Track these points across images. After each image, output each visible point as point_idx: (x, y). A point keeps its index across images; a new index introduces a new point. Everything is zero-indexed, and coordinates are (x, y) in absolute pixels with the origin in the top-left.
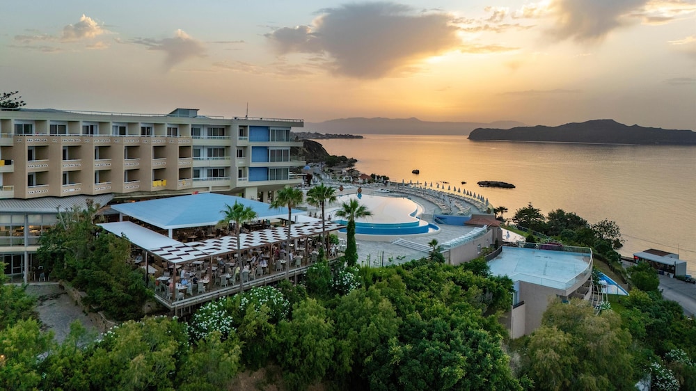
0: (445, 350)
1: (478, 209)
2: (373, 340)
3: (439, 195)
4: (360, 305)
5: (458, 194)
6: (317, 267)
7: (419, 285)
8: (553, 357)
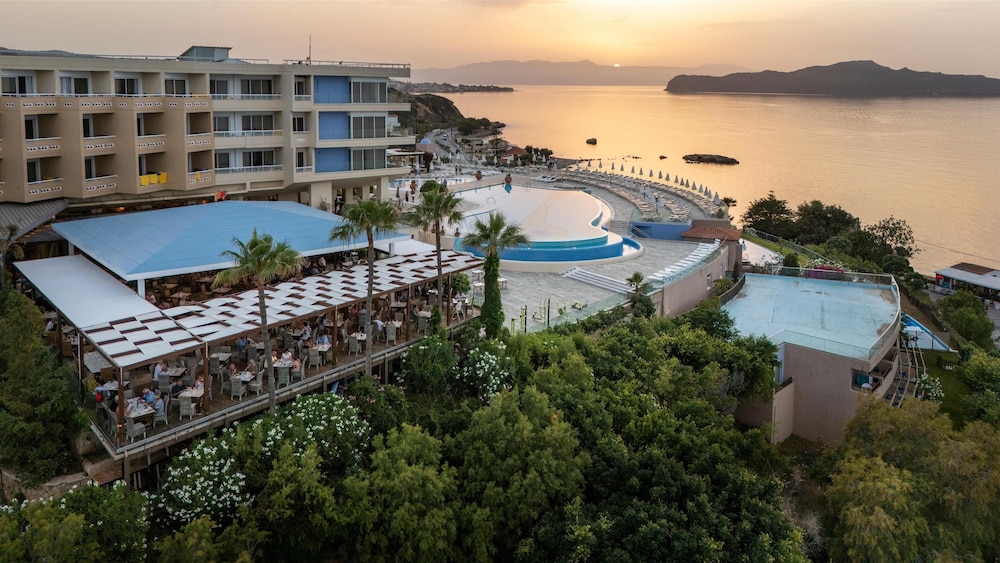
0: (679, 524)
1: (701, 210)
2: (534, 505)
3: (636, 186)
4: (508, 432)
5: (666, 183)
6: (428, 344)
7: (616, 369)
8: (883, 524)
